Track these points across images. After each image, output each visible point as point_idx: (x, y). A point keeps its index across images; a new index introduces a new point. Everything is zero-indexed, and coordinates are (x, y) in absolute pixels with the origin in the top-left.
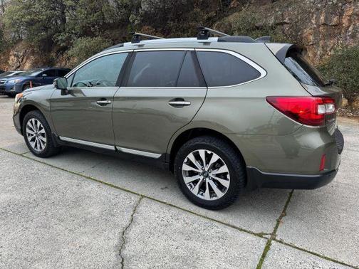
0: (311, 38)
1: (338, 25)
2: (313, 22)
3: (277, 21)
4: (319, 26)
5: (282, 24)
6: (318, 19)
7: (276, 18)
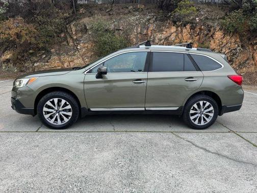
0: (135, 40)
1: (146, 35)
2: (135, 31)
3: (116, 28)
4: (138, 34)
5: (119, 30)
6: (137, 30)
7: (115, 25)
